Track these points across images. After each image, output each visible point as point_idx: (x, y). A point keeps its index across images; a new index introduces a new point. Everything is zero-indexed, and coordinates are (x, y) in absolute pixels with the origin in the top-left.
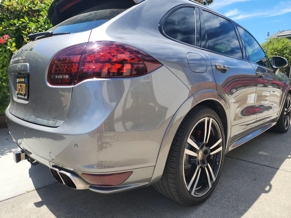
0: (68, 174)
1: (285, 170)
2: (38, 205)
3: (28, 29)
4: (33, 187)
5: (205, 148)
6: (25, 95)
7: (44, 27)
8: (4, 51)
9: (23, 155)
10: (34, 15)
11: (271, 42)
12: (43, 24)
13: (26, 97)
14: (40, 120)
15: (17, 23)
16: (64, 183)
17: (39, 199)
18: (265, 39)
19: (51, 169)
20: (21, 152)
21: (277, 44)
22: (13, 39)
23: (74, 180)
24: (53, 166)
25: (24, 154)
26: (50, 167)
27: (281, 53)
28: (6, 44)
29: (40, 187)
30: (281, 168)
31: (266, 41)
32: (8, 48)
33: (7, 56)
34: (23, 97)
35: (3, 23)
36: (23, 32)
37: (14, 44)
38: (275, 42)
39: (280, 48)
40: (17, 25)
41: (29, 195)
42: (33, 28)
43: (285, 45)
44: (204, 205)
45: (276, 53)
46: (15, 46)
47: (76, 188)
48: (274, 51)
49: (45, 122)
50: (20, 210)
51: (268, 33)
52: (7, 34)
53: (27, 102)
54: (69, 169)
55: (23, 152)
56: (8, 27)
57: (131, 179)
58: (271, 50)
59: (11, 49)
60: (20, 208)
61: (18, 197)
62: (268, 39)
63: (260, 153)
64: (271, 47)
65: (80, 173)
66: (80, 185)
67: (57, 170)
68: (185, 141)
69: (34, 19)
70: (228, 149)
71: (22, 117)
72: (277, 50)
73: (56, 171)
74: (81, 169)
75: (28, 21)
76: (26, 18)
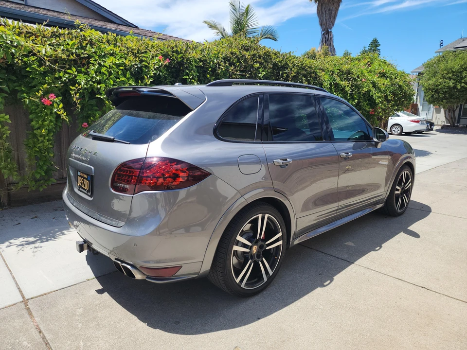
0: (129, 267)
1: (360, 265)
2: (100, 292)
3: (77, 85)
4: (92, 275)
5: (260, 243)
6: (88, 191)
7: (96, 78)
8: (49, 114)
9: (85, 246)
10: (83, 62)
11: (443, 57)
12: (94, 75)
13: (90, 194)
14: (103, 219)
15: (63, 76)
16: (125, 274)
17: (100, 287)
18: (436, 52)
19: (114, 262)
20: (83, 243)
21: (453, 61)
22: (60, 98)
23: (134, 272)
24: (116, 259)
25: (86, 244)
26: (114, 260)
27: (458, 77)
28: (52, 105)
29: (99, 275)
30: (355, 263)
31: (436, 55)
32: (55, 110)
33: (53, 119)
34: (86, 192)
35: (47, 78)
36: (71, 87)
37: (61, 106)
38: (451, 58)
39: (457, 67)
40: (64, 79)
41: (90, 283)
42: (82, 83)
43: (465, 63)
44: (257, 297)
45: (450, 75)
46: (63, 108)
47: (135, 278)
48: (448, 72)
49: (109, 221)
50: (83, 296)
51: (442, 42)
52: (52, 92)
53: (90, 199)
54: (130, 262)
55: (85, 243)
56: (54, 82)
57: (180, 272)
58: (443, 71)
59: (58, 112)
60: (83, 295)
61: (79, 285)
62: (439, 52)
63: (346, 244)
64: (442, 66)
65: (138, 266)
66: (138, 276)
67: (119, 262)
68: (233, 239)
69: (83, 69)
70: (293, 242)
71: (85, 212)
72: (453, 72)
73: (118, 264)
74: (139, 263)
75: (76, 73)
76: (74, 69)
